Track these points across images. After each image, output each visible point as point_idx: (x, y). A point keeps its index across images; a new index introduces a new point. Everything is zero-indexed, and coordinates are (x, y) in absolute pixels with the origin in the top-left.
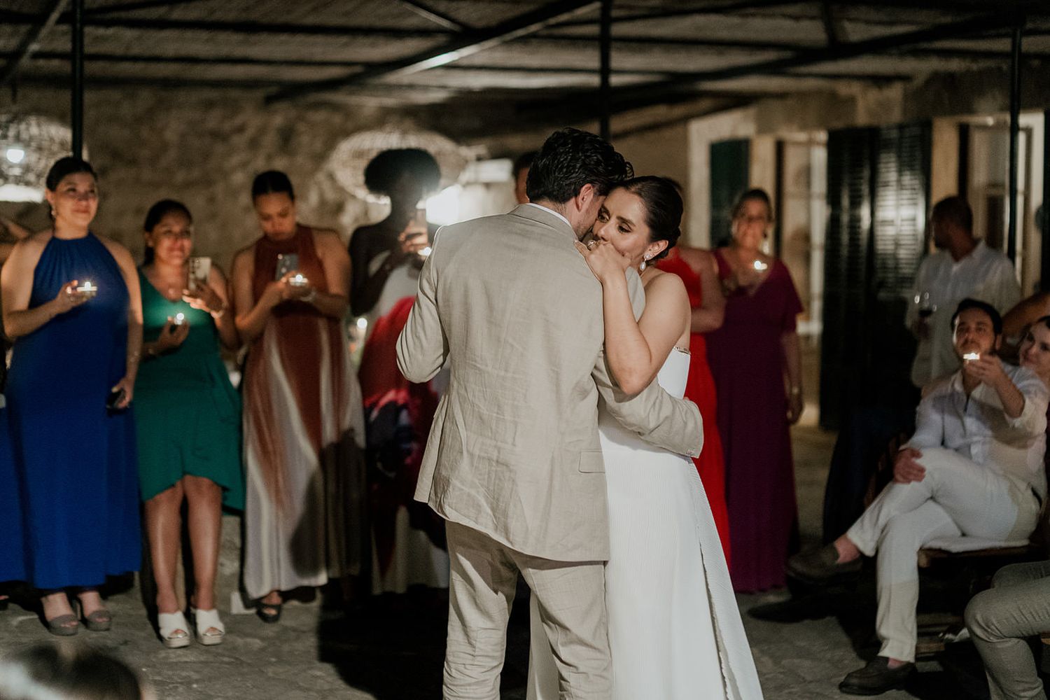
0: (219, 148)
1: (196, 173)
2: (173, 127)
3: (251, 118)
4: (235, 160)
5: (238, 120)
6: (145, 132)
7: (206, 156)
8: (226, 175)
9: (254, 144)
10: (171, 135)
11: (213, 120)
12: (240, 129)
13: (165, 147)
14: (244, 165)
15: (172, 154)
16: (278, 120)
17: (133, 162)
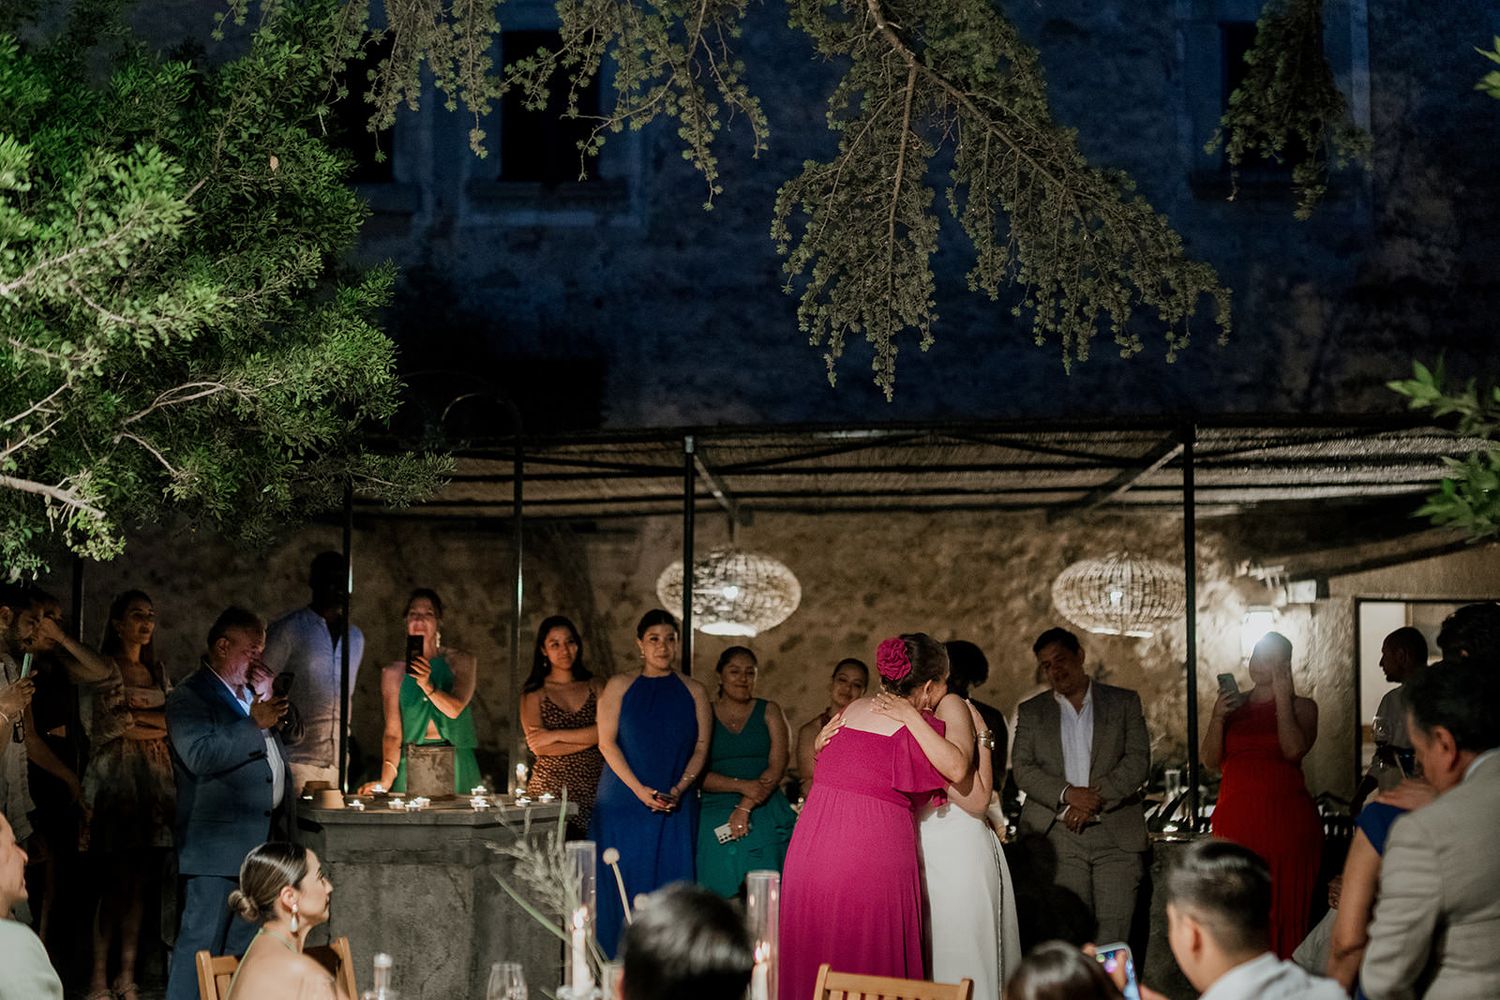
0: (997, 572)
1: (970, 601)
2: (945, 550)
3: (1033, 539)
4: (1014, 584)
5: (1018, 541)
6: (915, 556)
7: (983, 582)
8: (1003, 602)
9: (1036, 566)
10: (942, 560)
11: (989, 541)
12: (1020, 551)
13: (937, 572)
14: (1024, 590)
15: (944, 580)
16: (1063, 539)
17: (903, 590)
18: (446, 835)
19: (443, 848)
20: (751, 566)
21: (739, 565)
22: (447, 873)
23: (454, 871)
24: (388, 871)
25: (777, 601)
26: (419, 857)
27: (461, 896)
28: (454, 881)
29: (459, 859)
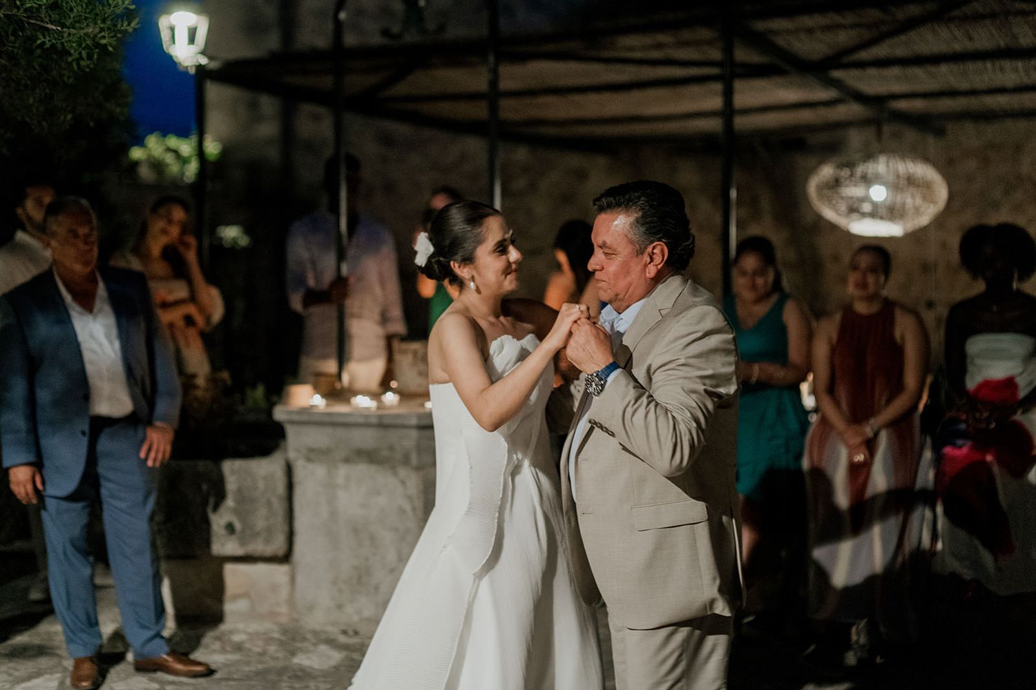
18: (393, 436)
19: (391, 448)
20: (891, 165)
21: (881, 166)
22: (395, 474)
23: (403, 472)
24: (343, 471)
25: (918, 201)
26: (369, 456)
27: (409, 498)
28: (403, 483)
29: (406, 461)
